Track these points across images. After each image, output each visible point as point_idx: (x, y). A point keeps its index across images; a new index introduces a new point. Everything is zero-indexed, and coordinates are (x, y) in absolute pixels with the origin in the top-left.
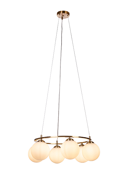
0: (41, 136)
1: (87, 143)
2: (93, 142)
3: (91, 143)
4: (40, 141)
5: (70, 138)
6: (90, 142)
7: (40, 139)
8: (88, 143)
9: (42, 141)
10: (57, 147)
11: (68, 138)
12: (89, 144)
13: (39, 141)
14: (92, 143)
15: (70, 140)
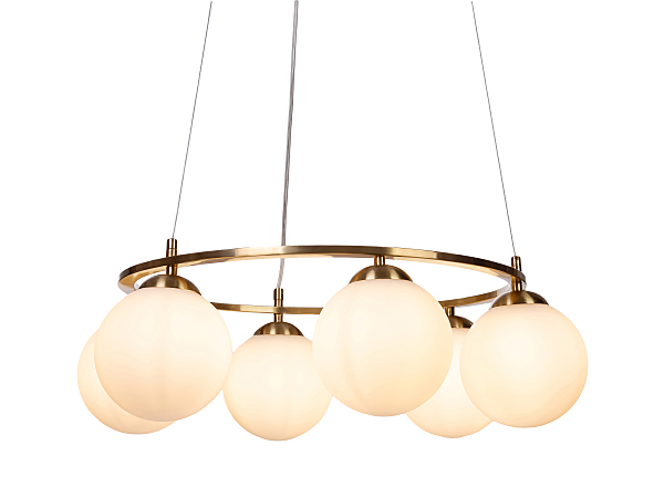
0: (172, 244)
1: (496, 304)
2: (539, 300)
3: (522, 301)
4: (161, 284)
5: (380, 263)
6: (518, 297)
7: (162, 270)
8: (501, 302)
9: (173, 281)
10: (279, 332)
11: (370, 261)
12: (512, 312)
13: (151, 283)
14: (530, 301)
15: (382, 272)
